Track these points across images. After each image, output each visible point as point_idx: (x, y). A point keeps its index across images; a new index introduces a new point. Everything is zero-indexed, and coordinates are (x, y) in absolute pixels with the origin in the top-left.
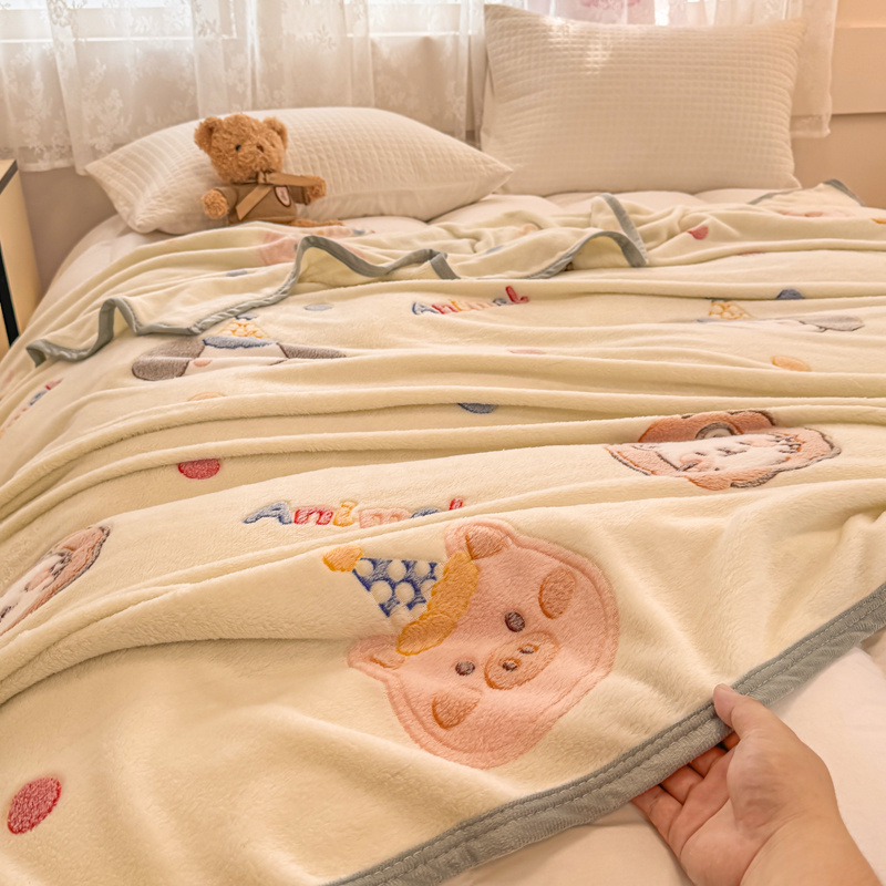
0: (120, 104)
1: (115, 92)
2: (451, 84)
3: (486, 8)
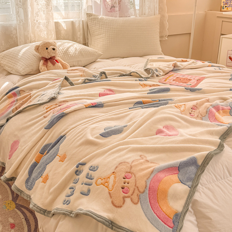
3: (87, 14)
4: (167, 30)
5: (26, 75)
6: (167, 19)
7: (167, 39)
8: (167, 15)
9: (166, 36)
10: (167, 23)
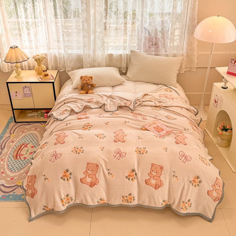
0: (73, 63)
1: (72, 62)
2: (123, 62)
3: (131, 51)
4: (195, 64)
5: (76, 88)
6: (196, 57)
7: (195, 70)
8: (196, 54)
9: (194, 68)
10: (196, 59)
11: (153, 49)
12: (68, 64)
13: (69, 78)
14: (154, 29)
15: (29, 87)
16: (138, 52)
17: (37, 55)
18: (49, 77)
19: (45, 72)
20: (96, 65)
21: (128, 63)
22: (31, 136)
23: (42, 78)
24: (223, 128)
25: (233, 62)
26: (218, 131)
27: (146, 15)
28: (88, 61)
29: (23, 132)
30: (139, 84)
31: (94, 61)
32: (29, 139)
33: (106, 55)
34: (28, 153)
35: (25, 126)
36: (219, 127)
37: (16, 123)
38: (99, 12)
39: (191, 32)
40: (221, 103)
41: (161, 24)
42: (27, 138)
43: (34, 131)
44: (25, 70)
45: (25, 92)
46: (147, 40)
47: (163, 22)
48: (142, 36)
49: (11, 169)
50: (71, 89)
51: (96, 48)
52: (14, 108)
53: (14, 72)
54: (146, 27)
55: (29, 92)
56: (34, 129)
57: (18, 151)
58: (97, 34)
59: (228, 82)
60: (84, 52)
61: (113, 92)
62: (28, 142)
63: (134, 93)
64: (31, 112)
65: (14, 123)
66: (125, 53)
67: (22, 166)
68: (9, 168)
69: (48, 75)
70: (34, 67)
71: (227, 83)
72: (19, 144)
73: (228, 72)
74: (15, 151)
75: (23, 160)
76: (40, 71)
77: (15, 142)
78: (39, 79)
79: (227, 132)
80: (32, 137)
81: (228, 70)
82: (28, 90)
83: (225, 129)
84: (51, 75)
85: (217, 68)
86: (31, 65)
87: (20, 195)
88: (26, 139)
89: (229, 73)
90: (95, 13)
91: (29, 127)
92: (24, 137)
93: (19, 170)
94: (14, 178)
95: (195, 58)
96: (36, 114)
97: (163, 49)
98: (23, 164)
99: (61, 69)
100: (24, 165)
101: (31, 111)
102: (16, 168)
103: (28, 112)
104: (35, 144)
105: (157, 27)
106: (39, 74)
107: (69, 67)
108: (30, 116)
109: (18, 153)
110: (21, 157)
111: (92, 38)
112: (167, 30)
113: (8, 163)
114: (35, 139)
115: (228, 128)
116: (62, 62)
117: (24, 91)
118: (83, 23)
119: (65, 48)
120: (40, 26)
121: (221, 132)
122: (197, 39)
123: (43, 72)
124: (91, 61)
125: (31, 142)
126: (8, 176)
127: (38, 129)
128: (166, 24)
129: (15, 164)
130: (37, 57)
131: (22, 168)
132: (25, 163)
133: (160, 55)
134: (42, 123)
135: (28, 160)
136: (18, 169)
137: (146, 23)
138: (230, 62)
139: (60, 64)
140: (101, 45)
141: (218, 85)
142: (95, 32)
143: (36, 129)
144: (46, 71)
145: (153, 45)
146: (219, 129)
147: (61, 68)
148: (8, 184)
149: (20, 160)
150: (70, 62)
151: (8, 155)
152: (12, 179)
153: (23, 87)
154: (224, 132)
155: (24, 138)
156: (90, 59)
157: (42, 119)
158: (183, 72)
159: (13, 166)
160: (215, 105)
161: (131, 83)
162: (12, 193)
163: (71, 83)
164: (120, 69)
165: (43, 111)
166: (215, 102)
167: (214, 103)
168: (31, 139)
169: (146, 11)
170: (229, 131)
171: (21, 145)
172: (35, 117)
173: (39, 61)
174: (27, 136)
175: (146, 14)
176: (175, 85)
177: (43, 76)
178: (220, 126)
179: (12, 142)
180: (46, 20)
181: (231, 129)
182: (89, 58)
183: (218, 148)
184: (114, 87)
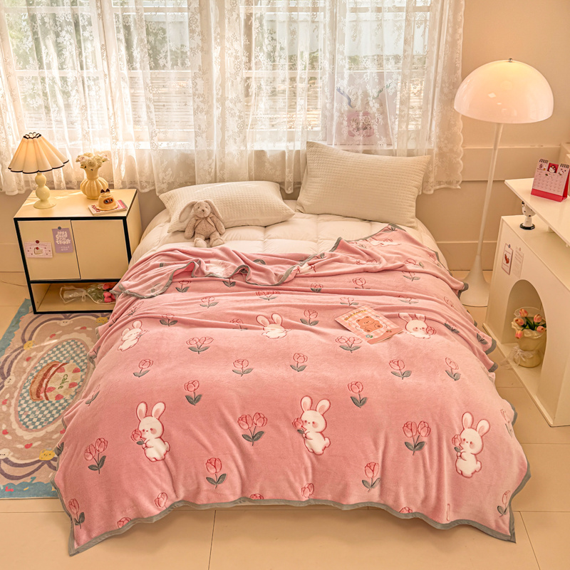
2: (287, 170)
3: (307, 142)
4: (459, 173)
5: (178, 231)
6: (462, 155)
7: (459, 187)
8: (462, 149)
9: (458, 182)
10: (461, 162)
11: (359, 138)
12: (161, 176)
13: (161, 207)
14: (360, 92)
15: (67, 230)
16: (323, 147)
17: (85, 155)
18: (115, 205)
19: (106, 193)
20: (226, 176)
21: (302, 171)
22: (71, 346)
23: (98, 208)
24: (524, 322)
25: (546, 166)
26: (514, 329)
27: (342, 59)
28: (206, 167)
29: (54, 335)
30: (328, 221)
31: (223, 167)
32: (68, 352)
33: (249, 152)
34: (66, 386)
35: (58, 322)
36: (516, 319)
37: (37, 315)
38: (232, 54)
39: (448, 97)
40: (518, 263)
41: (377, 80)
42: (62, 349)
43: (80, 333)
44: (59, 188)
45: (57, 242)
46: (346, 119)
47: (381, 76)
48: (333, 108)
49: (25, 423)
50: (165, 234)
51: (226, 138)
52: (31, 279)
53: (33, 193)
54: (342, 88)
55: (68, 241)
56: (79, 328)
57: (43, 380)
58: (228, 104)
59: (534, 214)
60: (196, 146)
61: (266, 240)
62: (64, 359)
63: (316, 242)
64: (73, 290)
65: (32, 316)
66: (291, 148)
67: (52, 416)
68: (21, 420)
69: (112, 200)
70: (79, 182)
71: (532, 217)
72: (44, 365)
73: (533, 189)
74: (33, 382)
75: (54, 402)
76: (94, 190)
77: (35, 360)
78: (91, 209)
79: (534, 332)
80: (74, 346)
81: (534, 185)
82: (66, 235)
83: (529, 325)
84: (121, 201)
85: (509, 182)
86: (74, 178)
87: (46, 485)
88: (61, 352)
89: (535, 192)
90: (222, 56)
91: (68, 323)
92: (56, 347)
93: (44, 424)
94: (34, 445)
95: (459, 159)
96: (84, 293)
97: (384, 139)
98: (54, 412)
99: (143, 188)
100: (57, 413)
101: (72, 287)
102: (38, 421)
103: (65, 288)
104: (81, 364)
105: (368, 87)
106: (91, 198)
107: (163, 183)
108: (71, 298)
109: (41, 385)
110: (48, 394)
111: (216, 112)
112: (391, 94)
113: (19, 409)
114: (82, 352)
115: (536, 321)
116: (147, 170)
117: (55, 239)
118: (195, 78)
119: (152, 138)
120: (93, 87)
121: (519, 332)
122: (463, 116)
123: (101, 195)
124: (213, 167)
125: (73, 358)
126: (18, 439)
127: (88, 329)
128: (390, 81)
129: (34, 412)
130: (87, 158)
131: (51, 419)
132: (60, 408)
133: (376, 153)
134: (99, 314)
135: (66, 401)
136: (41, 424)
137: (343, 78)
138: (538, 167)
139: (141, 175)
140: (237, 130)
141: (512, 222)
142: (222, 100)
143: (84, 328)
144: (108, 190)
145: (358, 129)
146: (516, 325)
147: (145, 184)
148: (18, 458)
149: (46, 402)
150: (164, 172)
151: (18, 390)
152: (27, 446)
153: (53, 230)
154: (528, 333)
155: (55, 349)
156: (211, 161)
157: (98, 305)
158: (432, 192)
159: (31, 417)
160: (507, 267)
161: (309, 218)
162: (28, 480)
163: (168, 219)
164: (282, 186)
165: (101, 286)
166: (505, 262)
167: (503, 263)
168: (71, 352)
169: (341, 49)
170: (540, 328)
171: (49, 367)
172: (83, 300)
173: (91, 168)
174: (63, 346)
175: (341, 57)
176: (411, 222)
177: (100, 202)
178: (518, 316)
179: (28, 359)
180: (107, 73)
181: (544, 326)
182: (208, 160)
183: (515, 369)
184: (267, 228)
